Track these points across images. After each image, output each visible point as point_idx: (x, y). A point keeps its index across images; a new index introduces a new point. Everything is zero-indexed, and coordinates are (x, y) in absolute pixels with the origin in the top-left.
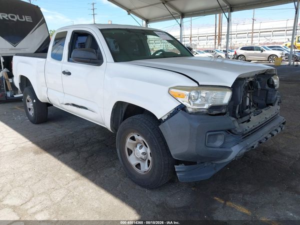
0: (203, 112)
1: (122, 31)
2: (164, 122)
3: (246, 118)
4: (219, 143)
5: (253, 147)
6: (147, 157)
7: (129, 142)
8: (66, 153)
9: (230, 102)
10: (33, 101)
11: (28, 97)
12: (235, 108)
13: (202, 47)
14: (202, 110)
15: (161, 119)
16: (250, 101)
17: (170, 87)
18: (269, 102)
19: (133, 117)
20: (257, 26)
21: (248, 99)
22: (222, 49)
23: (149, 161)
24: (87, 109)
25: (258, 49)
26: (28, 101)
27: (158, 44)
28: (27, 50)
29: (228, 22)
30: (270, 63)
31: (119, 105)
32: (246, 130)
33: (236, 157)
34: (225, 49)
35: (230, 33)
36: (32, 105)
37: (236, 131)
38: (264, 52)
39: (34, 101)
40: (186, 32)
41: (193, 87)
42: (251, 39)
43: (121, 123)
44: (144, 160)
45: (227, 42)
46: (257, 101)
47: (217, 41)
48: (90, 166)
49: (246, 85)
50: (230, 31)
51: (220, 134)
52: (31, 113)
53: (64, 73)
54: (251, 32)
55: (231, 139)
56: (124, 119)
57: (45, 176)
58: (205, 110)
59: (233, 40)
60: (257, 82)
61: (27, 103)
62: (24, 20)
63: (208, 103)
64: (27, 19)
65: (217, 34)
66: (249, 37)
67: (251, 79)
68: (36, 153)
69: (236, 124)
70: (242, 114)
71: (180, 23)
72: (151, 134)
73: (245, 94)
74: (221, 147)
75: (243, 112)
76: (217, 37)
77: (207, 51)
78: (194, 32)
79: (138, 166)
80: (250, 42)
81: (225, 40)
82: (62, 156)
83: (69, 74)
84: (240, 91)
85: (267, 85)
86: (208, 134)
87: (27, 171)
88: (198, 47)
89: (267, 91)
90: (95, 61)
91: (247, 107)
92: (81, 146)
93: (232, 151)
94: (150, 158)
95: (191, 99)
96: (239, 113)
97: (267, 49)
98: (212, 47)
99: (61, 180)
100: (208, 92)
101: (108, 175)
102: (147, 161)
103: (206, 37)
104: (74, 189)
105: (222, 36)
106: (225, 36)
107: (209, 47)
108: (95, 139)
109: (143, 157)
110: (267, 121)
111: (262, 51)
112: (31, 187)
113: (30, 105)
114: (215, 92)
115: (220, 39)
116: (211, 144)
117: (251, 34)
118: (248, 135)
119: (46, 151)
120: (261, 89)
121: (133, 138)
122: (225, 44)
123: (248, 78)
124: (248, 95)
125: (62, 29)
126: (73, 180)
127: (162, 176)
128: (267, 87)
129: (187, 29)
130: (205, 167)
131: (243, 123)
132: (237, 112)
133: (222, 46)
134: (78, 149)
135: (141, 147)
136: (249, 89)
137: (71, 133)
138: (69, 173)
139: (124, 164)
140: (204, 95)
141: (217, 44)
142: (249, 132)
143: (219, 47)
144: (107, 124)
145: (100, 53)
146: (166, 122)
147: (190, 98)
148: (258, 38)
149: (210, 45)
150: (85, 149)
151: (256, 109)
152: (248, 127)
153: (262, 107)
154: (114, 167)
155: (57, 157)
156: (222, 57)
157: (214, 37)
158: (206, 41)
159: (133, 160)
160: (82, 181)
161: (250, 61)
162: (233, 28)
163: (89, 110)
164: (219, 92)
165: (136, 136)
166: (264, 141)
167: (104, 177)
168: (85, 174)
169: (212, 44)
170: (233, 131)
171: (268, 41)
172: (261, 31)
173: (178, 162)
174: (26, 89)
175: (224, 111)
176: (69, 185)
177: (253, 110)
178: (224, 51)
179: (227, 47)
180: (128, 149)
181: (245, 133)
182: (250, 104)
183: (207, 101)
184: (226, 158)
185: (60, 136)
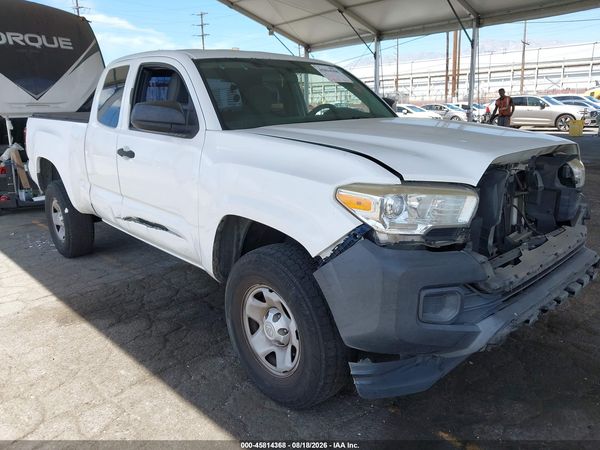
0: (413, 242)
1: (242, 65)
2: (325, 263)
3: (510, 256)
4: (448, 314)
5: (527, 321)
6: (290, 340)
7: (251, 306)
8: (126, 323)
9: (473, 219)
10: (63, 211)
11: (55, 203)
12: (486, 233)
13: (419, 99)
14: (409, 239)
15: (318, 257)
16: (520, 215)
17: (337, 185)
18: (561, 218)
19: (260, 249)
20: (531, 56)
21: (515, 211)
22: (461, 104)
23: (293, 349)
24: (167, 230)
25: (535, 102)
26: (55, 211)
27: (331, 94)
28: (60, 105)
29: (473, 47)
30: (559, 130)
31: (230, 224)
32: (511, 283)
33: (488, 344)
34: (466, 104)
35: (476, 71)
36: (61, 218)
37: (487, 285)
38: (546, 109)
39: (66, 211)
40: (388, 70)
41: (389, 185)
42: (519, 82)
43: (236, 260)
44: (283, 346)
45: (471, 89)
46: (535, 214)
47: (450, 87)
48: (172, 352)
49: (512, 180)
50: (477, 66)
51: (452, 293)
52: (61, 234)
53: (121, 152)
54: (520, 67)
55: (477, 302)
56: (244, 252)
57: (74, 375)
58: (416, 239)
59: (483, 84)
60: (536, 172)
61: (54, 215)
62: (56, 45)
63: (424, 223)
64: (61, 43)
65: (450, 73)
66: (516, 79)
67: (522, 167)
68: (62, 321)
69: (489, 270)
70: (503, 245)
71: (374, 51)
72: (297, 288)
73: (509, 201)
74: (454, 322)
75: (503, 240)
76: (451, 78)
77: (430, 108)
78: (404, 69)
79: (271, 357)
80: (519, 88)
81: (467, 85)
82: (115, 328)
83: (131, 155)
84: (497, 195)
85: (557, 179)
86: (424, 293)
87: (38, 362)
88: (411, 99)
89: (559, 193)
90: (182, 128)
91: (513, 229)
92: (158, 308)
93: (479, 332)
94: (296, 343)
95: (386, 213)
96: (494, 242)
97: (553, 103)
98: (439, 98)
99: (106, 383)
100: (423, 196)
101: (208, 374)
102: (289, 347)
103: (427, 80)
104: (132, 405)
105: (461, 77)
106: (466, 77)
107: (433, 98)
108: (188, 291)
109: (282, 338)
110: (558, 262)
111: (543, 107)
112: (40, 399)
113: (58, 219)
114: (441, 196)
115: (456, 83)
116: (431, 316)
117: (520, 73)
118: (515, 295)
119: (83, 316)
120: (545, 189)
121: (260, 297)
122: (467, 93)
123: (516, 164)
124: (515, 202)
125: (119, 60)
126: (132, 385)
127: (321, 384)
128: (558, 185)
129: (390, 63)
130: (417, 365)
131: (504, 266)
132: (490, 241)
133: (461, 97)
134: (151, 313)
135: (277, 317)
136: (518, 188)
137: (141, 277)
138: (125, 368)
139: (241, 351)
140: (415, 204)
141: (450, 92)
142: (519, 287)
143: (455, 99)
144: (207, 264)
145: (193, 110)
146: (330, 264)
147: (383, 209)
148: (534, 81)
149: (437, 94)
150: (164, 314)
151: (534, 234)
152: (516, 276)
153: (548, 229)
154: (222, 355)
155: (106, 331)
156: (460, 119)
157: (444, 78)
158: (427, 88)
159: (260, 345)
160: (151, 388)
161: (518, 127)
162: (483, 61)
163: (171, 232)
164: (449, 198)
165: (266, 293)
166: (552, 308)
167: (199, 377)
168: (160, 372)
169: (439, 93)
170: (482, 286)
171: (555, 87)
172: (540, 66)
173: (356, 355)
174: (51, 186)
175: (460, 240)
176: (123, 396)
177: (526, 234)
178: (464, 107)
179: (470, 98)
180: (250, 319)
181: (507, 290)
182: (519, 220)
183: (421, 217)
184: (466, 347)
185: (116, 284)
